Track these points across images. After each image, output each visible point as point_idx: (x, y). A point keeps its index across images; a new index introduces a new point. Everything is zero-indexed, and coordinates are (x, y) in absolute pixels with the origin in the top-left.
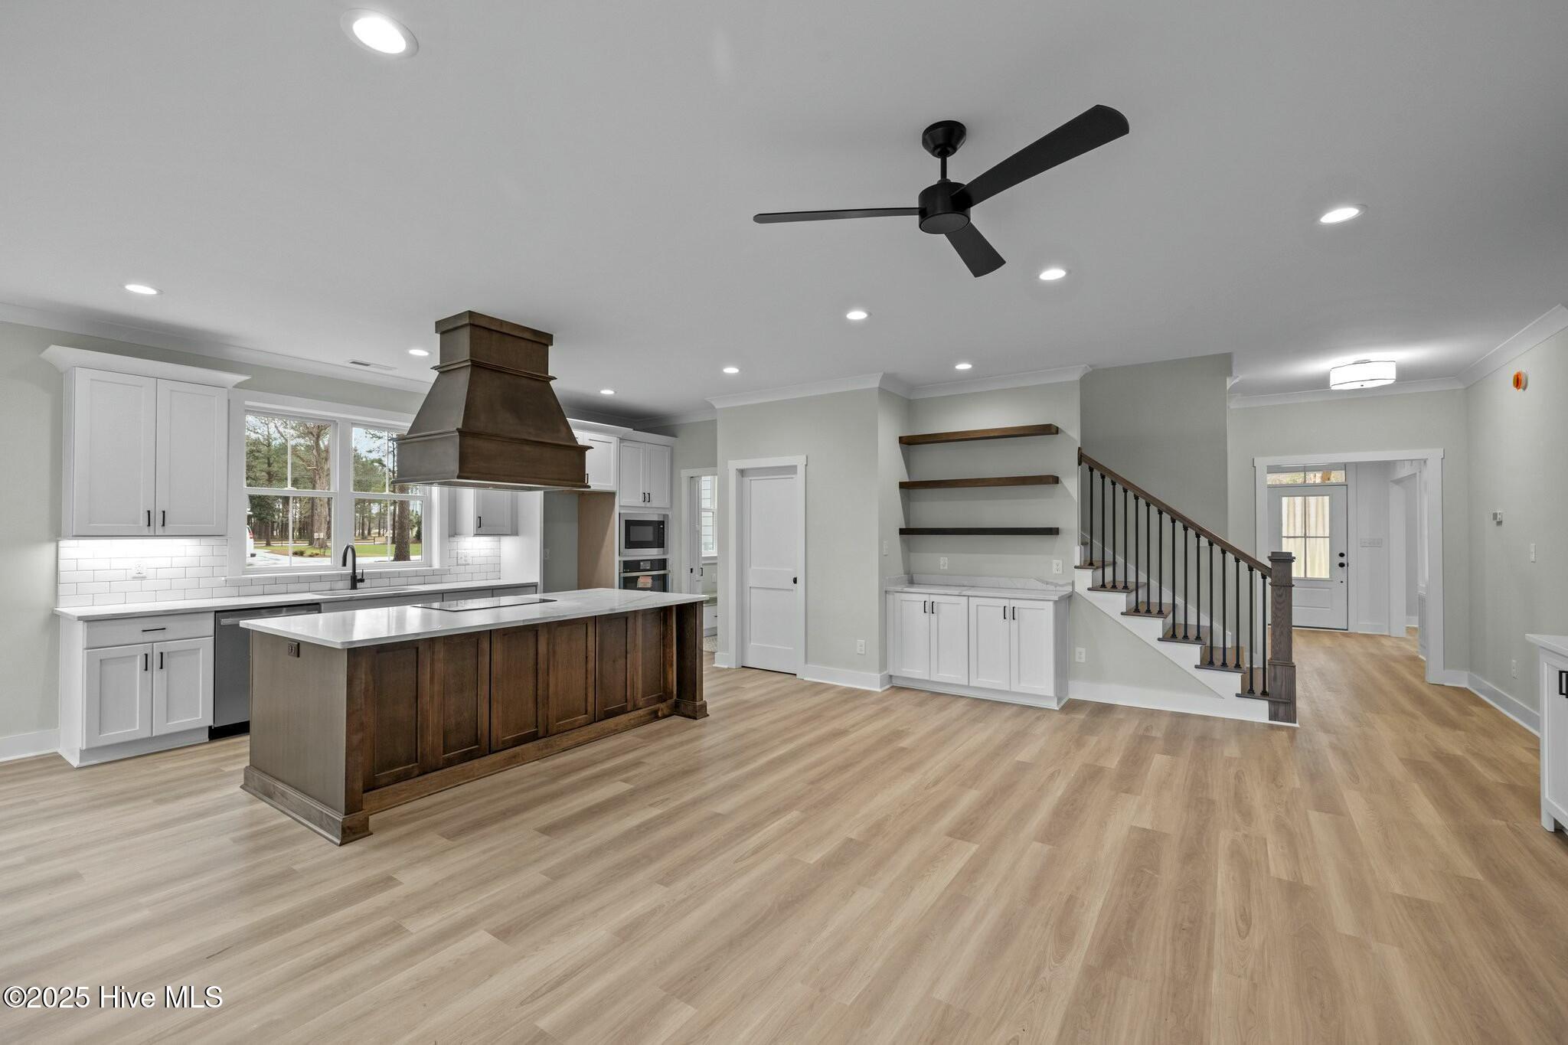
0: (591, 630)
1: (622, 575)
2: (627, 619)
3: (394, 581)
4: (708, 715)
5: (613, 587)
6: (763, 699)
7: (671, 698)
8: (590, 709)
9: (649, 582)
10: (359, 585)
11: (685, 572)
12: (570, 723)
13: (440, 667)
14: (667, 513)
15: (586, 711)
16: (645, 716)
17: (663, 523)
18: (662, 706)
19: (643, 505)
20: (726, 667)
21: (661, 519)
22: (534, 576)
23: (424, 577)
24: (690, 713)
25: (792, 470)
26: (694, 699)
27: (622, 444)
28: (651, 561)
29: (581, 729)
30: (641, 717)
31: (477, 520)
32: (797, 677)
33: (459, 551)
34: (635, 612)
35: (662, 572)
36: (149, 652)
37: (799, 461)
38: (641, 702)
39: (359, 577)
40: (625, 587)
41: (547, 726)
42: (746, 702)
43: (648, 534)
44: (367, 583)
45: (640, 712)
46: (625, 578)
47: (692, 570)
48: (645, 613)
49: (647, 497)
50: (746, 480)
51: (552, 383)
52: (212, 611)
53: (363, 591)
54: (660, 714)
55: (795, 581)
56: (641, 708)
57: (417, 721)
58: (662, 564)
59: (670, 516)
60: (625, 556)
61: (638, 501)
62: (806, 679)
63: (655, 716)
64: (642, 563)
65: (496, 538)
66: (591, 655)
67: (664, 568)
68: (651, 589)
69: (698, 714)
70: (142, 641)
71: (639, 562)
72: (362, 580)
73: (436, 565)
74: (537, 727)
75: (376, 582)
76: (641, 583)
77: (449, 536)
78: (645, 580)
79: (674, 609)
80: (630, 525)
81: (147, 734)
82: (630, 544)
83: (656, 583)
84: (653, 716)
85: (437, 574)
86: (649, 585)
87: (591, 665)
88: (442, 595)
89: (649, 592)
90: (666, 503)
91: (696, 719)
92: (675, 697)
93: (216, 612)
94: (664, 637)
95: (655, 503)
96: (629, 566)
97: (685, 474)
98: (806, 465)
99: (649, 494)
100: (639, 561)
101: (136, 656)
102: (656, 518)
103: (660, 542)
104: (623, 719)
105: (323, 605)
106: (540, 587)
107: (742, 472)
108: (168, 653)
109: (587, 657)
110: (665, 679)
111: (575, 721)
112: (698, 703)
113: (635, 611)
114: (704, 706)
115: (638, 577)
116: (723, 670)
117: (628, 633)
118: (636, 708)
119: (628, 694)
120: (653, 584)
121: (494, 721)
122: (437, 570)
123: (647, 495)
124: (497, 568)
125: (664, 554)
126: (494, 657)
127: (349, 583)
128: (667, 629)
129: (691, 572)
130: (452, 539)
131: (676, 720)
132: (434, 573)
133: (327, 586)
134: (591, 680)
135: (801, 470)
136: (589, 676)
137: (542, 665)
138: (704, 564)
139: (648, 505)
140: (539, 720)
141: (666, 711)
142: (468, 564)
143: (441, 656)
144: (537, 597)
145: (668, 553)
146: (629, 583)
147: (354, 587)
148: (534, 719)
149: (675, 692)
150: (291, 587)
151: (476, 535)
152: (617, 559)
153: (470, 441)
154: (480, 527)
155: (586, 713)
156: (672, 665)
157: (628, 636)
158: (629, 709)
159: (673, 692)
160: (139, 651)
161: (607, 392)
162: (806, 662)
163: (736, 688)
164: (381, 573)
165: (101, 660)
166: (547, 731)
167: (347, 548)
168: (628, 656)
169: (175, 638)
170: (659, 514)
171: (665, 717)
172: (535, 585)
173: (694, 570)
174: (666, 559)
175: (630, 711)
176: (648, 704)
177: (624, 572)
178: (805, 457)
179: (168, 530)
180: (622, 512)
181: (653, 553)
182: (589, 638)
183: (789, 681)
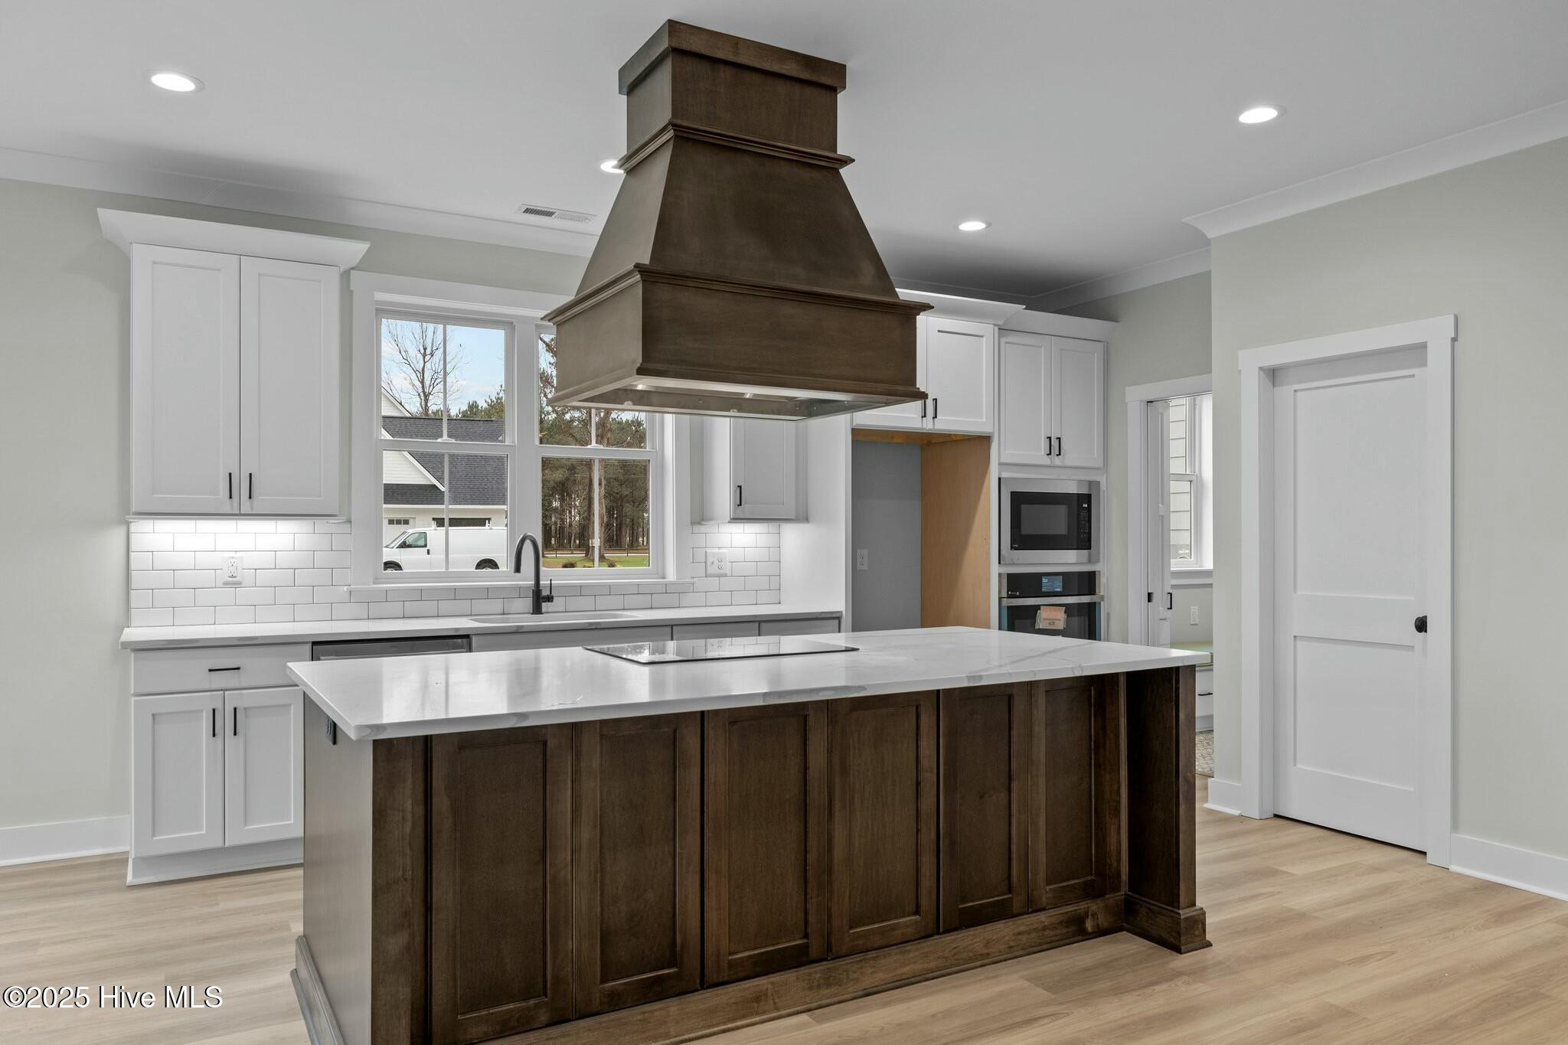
0: (927, 721)
1: (1006, 602)
2: (1010, 697)
3: (603, 602)
4: (1209, 945)
5: (987, 625)
6: (1349, 913)
7: (1117, 889)
8: (925, 902)
9: (1059, 618)
10: (545, 606)
11: (1137, 599)
12: (882, 932)
13: (591, 787)
14: (1097, 479)
15: (918, 906)
16: (1053, 927)
17: (1088, 498)
18: (1094, 906)
19: (1047, 461)
20: (1236, 812)
21: (1085, 491)
22: (837, 601)
23: (650, 595)
24: (1165, 935)
25: (1417, 353)
26: (1173, 900)
27: (1003, 340)
28: (1064, 575)
29: (909, 947)
30: (1044, 928)
31: (735, 491)
32: (1430, 859)
33: (709, 550)
34: (1031, 685)
35: (1086, 599)
36: (219, 706)
37: (1435, 332)
38: (1045, 893)
39: (545, 593)
40: (1011, 628)
41: (829, 934)
42: (1301, 916)
43: (1058, 521)
44: (558, 603)
45: (1043, 918)
46: (1010, 609)
47: (1150, 596)
48: (1053, 687)
49: (1055, 446)
50: (1285, 392)
51: (844, 172)
52: (309, 642)
53: (552, 617)
54: (1089, 925)
55: (1421, 625)
56: (1044, 909)
57: (545, 904)
58: (1087, 582)
59: (1103, 486)
60: (1013, 564)
61: (1038, 454)
62: (1454, 868)
63: (1076, 931)
64: (1045, 580)
65: (772, 527)
66: (929, 777)
67: (1092, 591)
68: (1064, 633)
69: (1183, 939)
70: (207, 687)
71: (1038, 576)
72: (549, 599)
73: (671, 576)
74: (806, 936)
75: (575, 603)
76: (1045, 617)
77: (693, 523)
78: (1051, 615)
79: (1122, 681)
80: (1020, 501)
81: (219, 844)
82: (1022, 540)
83: (1076, 620)
84: (1073, 928)
85: (676, 593)
86: (1060, 625)
87: (928, 802)
88: (672, 628)
89: (1059, 638)
90: (1095, 458)
91: (1178, 950)
92: (1124, 888)
93: (314, 643)
94: (1099, 746)
95: (1072, 456)
96: (1019, 584)
97: (1135, 395)
98: (1454, 340)
99: (1059, 439)
100: (1040, 576)
101: (202, 711)
102: (1072, 489)
103: (1081, 535)
104: (1001, 931)
105: (474, 639)
106: (847, 621)
107: (1273, 375)
108: (245, 709)
109: (918, 783)
110: (1102, 842)
111: (893, 928)
112: (1184, 913)
113: (1030, 683)
114: (1198, 922)
115: (1038, 607)
116: (1227, 819)
117: (1014, 732)
118: (1032, 907)
119: (1014, 872)
120: (1068, 623)
121: (712, 917)
122: (672, 583)
123: (1055, 443)
124: (773, 579)
125: (1090, 561)
126: (711, 770)
127: (528, 603)
128: (1104, 728)
129: (1150, 600)
130: (697, 528)
131: (1127, 946)
132: (667, 589)
133: (496, 606)
134: (928, 837)
135: (1439, 356)
136: (924, 829)
137: (817, 796)
138: (1174, 587)
139: (1057, 461)
140: (812, 919)
141: (1103, 920)
142: (725, 575)
143: (596, 762)
144: (839, 640)
145: (1098, 561)
146: (1018, 619)
147: (537, 610)
148: (801, 915)
149: (1124, 877)
150: (446, 606)
151: (735, 519)
152: (995, 570)
153: (664, 293)
154: (740, 504)
155: (917, 912)
156: (1117, 812)
157: (1014, 739)
158: (1016, 910)
159: (1119, 875)
160: (206, 703)
161: (972, 226)
162: (1455, 826)
163: (1272, 873)
164: (581, 586)
165: (153, 715)
166: (829, 949)
167: (523, 541)
168: (1015, 785)
169: (253, 684)
170: (1080, 481)
171: (1101, 932)
172: (836, 617)
173: (1155, 598)
174: (1094, 572)
175: (1016, 916)
176: (1059, 900)
177: (1009, 597)
178: (1451, 319)
179: (259, 505)
180: (1004, 475)
181: (1068, 560)
182: (923, 743)
183: (1411, 870)
